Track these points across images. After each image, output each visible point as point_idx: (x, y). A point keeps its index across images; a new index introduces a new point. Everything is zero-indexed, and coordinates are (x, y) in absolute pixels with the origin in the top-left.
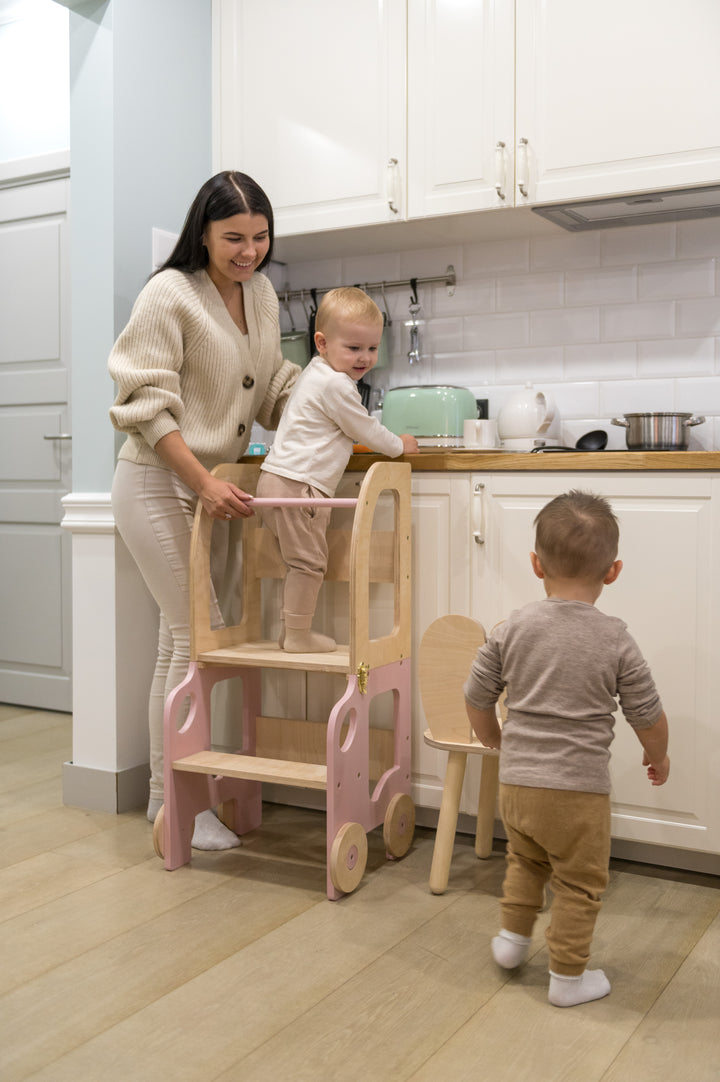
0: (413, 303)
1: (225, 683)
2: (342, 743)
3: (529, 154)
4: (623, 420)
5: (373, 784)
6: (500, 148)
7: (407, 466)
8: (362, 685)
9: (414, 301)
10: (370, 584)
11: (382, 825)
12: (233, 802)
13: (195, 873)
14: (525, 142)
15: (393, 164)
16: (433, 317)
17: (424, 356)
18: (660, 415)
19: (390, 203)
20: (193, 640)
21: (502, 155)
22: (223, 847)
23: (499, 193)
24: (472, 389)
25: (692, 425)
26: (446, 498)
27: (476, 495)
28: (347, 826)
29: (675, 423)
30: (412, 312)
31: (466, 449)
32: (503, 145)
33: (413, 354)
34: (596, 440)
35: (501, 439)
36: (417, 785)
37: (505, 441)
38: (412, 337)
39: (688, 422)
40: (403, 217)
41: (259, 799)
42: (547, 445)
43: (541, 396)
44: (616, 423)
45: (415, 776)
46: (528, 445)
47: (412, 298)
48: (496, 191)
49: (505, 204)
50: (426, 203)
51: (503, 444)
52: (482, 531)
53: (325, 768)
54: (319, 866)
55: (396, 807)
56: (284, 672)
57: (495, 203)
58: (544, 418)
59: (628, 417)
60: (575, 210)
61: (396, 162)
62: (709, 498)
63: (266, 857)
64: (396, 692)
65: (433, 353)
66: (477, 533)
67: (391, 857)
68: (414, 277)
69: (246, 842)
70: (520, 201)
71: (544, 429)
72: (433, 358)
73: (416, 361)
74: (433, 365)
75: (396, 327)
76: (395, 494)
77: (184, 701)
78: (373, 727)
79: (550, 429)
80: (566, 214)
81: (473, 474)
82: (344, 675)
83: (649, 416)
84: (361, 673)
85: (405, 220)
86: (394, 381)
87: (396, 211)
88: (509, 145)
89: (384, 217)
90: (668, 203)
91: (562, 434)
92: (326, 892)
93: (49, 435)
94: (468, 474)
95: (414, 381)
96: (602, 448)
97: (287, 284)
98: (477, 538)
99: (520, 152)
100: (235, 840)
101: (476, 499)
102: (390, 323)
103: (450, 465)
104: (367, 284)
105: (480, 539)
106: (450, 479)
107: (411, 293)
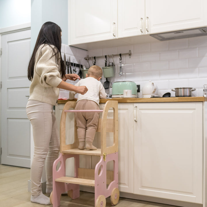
2: (99, 174)
3: (149, 21)
4: (174, 90)
5: (108, 186)
6: (141, 19)
7: (117, 101)
8: (104, 159)
9: (121, 59)
10: (107, 132)
11: (110, 196)
12: (72, 190)
14: (148, 18)
15: (114, 24)
16: (126, 64)
17: (123, 74)
18: (184, 88)
19: (113, 34)
21: (142, 21)
23: (141, 31)
24: (136, 82)
25: (192, 91)
26: (127, 110)
27: (135, 109)
28: (100, 196)
29: (188, 91)
30: (120, 62)
33: (120, 73)
34: (168, 95)
36: (120, 186)
37: (144, 96)
38: (120, 69)
39: (191, 90)
40: (117, 37)
41: (79, 190)
42: (155, 96)
43: (153, 84)
44: (172, 90)
45: (119, 183)
46: (150, 96)
47: (120, 59)
49: (143, 34)
50: (122, 34)
53: (94, 181)
55: (114, 191)
56: (86, 156)
57: (140, 34)
58: (154, 89)
59: (176, 89)
60: (161, 35)
62: (195, 109)
64: (114, 161)
65: (125, 73)
66: (135, 119)
67: (113, 205)
68: (120, 53)
70: (147, 33)
71: (154, 92)
72: (126, 74)
73: (121, 75)
74: (126, 76)
75: (116, 66)
76: (114, 109)
79: (155, 92)
80: (159, 36)
82: (100, 156)
83: (181, 88)
84: (104, 155)
85: (117, 38)
86: (116, 80)
87: (115, 36)
88: (144, 19)
89: (112, 37)
90: (185, 33)
91: (159, 94)
93: (27, 96)
94: (133, 104)
95: (121, 80)
96: (170, 96)
97: (88, 56)
98: (135, 120)
99: (146, 20)
101: (135, 110)
102: (114, 65)
103: (128, 101)
104: (108, 55)
105: (136, 120)
106: (128, 105)
107: (120, 57)
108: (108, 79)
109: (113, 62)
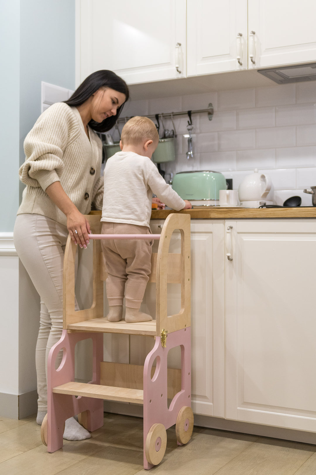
0: (189, 125)
1: (83, 342)
2: (152, 376)
3: (256, 40)
4: (310, 190)
5: (169, 401)
6: (240, 36)
7: (188, 216)
8: (164, 342)
9: (190, 123)
10: (168, 284)
11: (175, 425)
12: (87, 412)
13: (65, 454)
14: (254, 33)
15: (178, 46)
16: (200, 133)
17: (196, 155)
19: (177, 68)
20: (64, 318)
22: (81, 438)
23: (239, 62)
24: (224, 173)
26: (210, 234)
27: (228, 232)
28: (155, 425)
30: (189, 130)
31: (221, 207)
32: (241, 35)
33: (189, 153)
34: (295, 201)
35: (241, 201)
36: (194, 401)
37: (242, 202)
38: (189, 144)
40: (184, 75)
41: (102, 410)
42: (267, 204)
43: (263, 177)
44: (306, 191)
45: (193, 396)
46: (256, 204)
47: (188, 122)
48: (237, 61)
49: (243, 68)
50: (197, 68)
51: (241, 204)
52: (232, 253)
53: (143, 391)
54: (138, 449)
55: (183, 415)
56: (117, 335)
57: (236, 68)
58: (265, 189)
59: (313, 188)
60: (282, 71)
61: (180, 45)
63: (106, 445)
64: (182, 347)
65: (200, 153)
66: (229, 254)
67: (180, 444)
68: (190, 110)
69: (95, 436)
70: (251, 67)
71: (265, 195)
73: (191, 158)
74: (201, 161)
75: (180, 138)
76: (182, 232)
77: (59, 354)
78: (169, 367)
79: (269, 195)
80: (277, 73)
81: (226, 220)
82: (153, 336)
84: (163, 335)
85: (186, 77)
86: (179, 169)
87: (180, 72)
88: (245, 35)
89: (173, 75)
91: (275, 199)
92: (143, 465)
94: (223, 220)
95: (190, 169)
96: (299, 205)
98: (228, 257)
99: (251, 39)
100: (87, 434)
101: (228, 235)
102: (176, 136)
103: (213, 215)
104: (163, 114)
105: (230, 258)
106: (212, 223)
107: (188, 119)
108: (161, 165)
109: (173, 129)
